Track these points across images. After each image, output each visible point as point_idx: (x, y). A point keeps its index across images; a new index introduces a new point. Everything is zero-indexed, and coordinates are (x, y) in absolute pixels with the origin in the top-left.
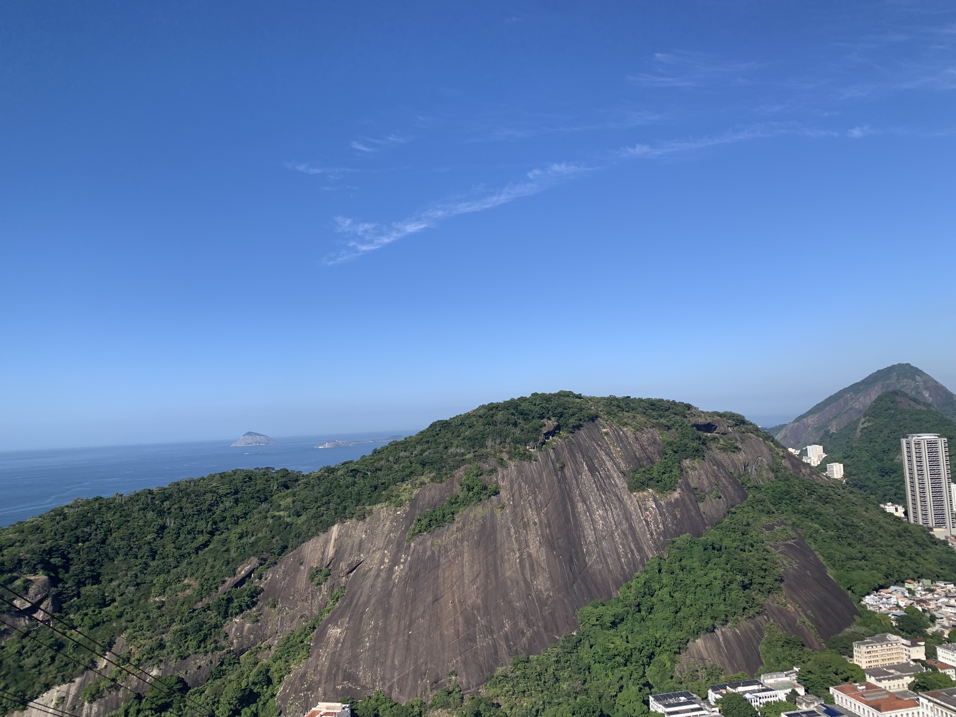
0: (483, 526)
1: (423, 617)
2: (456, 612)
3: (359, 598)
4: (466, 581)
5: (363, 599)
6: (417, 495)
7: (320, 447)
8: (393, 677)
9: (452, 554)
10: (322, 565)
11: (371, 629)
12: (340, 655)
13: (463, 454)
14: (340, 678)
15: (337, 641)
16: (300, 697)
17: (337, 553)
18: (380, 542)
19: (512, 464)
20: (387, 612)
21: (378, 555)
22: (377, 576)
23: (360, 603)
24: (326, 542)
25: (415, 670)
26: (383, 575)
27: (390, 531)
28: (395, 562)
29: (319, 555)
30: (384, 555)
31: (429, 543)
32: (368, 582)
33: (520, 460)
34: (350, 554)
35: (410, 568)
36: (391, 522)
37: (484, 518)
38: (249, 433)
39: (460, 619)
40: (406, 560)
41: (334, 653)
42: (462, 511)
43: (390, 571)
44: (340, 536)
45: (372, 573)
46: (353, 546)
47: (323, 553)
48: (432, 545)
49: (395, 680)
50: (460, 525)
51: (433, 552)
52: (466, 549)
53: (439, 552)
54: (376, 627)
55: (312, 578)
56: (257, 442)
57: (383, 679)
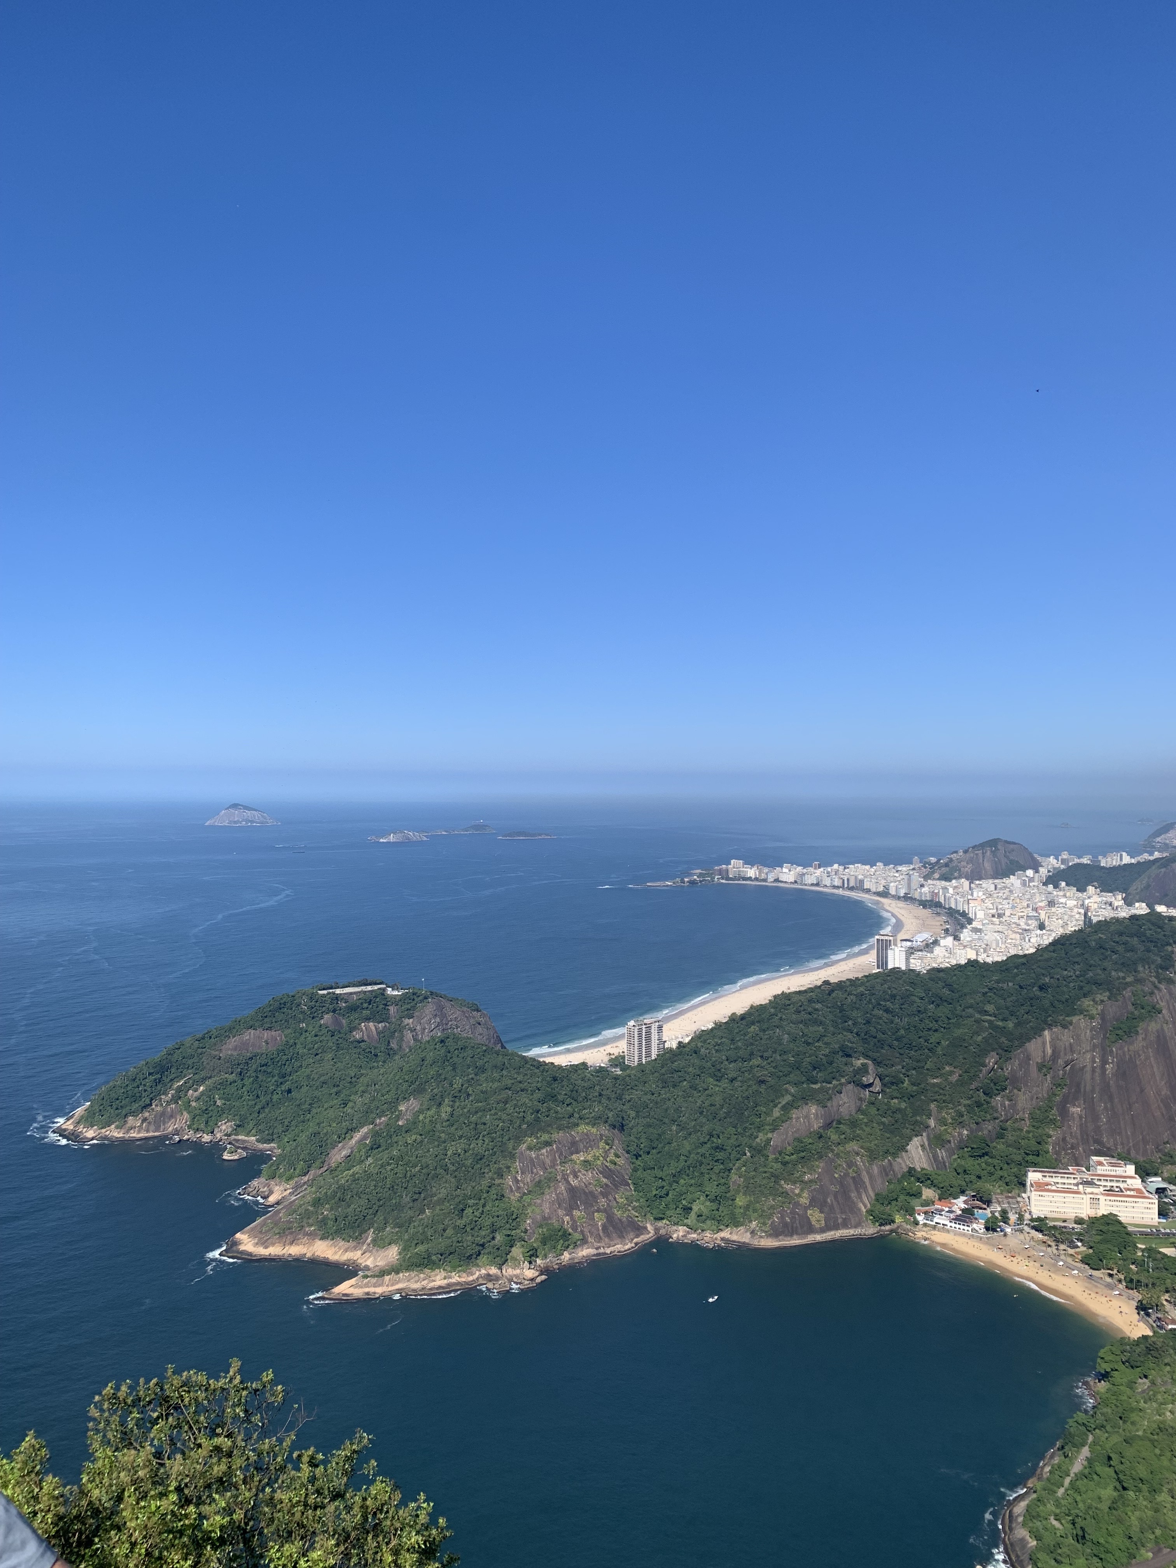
0: (1158, 1037)
1: (1137, 1103)
2: (1157, 1101)
3: (1085, 1086)
4: (1158, 1078)
5: (1088, 1088)
6: (1102, 1011)
7: (382, 840)
8: (1129, 1142)
9: (1143, 1057)
10: (1044, 1061)
11: (1103, 1109)
12: (1086, 1126)
13: (1124, 978)
14: (1092, 1142)
15: (1081, 1117)
16: (1069, 1154)
17: (1053, 1051)
18: (1086, 1046)
19: (1162, 987)
20: (1111, 1098)
21: (1088, 1056)
22: (1093, 1070)
23: (1087, 1090)
24: (1044, 1043)
25: (1143, 1139)
26: (1098, 1070)
27: (1092, 1039)
28: (1104, 1062)
29: (1040, 1054)
30: (1093, 1057)
31: (1126, 1049)
32: (1088, 1076)
33: (1168, 983)
34: (1065, 1054)
35: (1118, 1066)
36: (1091, 1031)
37: (1158, 1031)
38: (235, 806)
39: (1162, 1105)
40: (1113, 1061)
41: (1081, 1125)
42: (1142, 1025)
43: (1103, 1069)
44: (1052, 1040)
45: (1089, 1068)
46: (1065, 1048)
47: (1044, 1052)
48: (1129, 1050)
49: (1131, 1144)
50: (1143, 1036)
51: (1130, 1055)
52: (1151, 1054)
53: (1135, 1056)
54: (1106, 1108)
55: (1040, 1070)
56: (247, 821)
57: (1122, 1144)
